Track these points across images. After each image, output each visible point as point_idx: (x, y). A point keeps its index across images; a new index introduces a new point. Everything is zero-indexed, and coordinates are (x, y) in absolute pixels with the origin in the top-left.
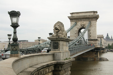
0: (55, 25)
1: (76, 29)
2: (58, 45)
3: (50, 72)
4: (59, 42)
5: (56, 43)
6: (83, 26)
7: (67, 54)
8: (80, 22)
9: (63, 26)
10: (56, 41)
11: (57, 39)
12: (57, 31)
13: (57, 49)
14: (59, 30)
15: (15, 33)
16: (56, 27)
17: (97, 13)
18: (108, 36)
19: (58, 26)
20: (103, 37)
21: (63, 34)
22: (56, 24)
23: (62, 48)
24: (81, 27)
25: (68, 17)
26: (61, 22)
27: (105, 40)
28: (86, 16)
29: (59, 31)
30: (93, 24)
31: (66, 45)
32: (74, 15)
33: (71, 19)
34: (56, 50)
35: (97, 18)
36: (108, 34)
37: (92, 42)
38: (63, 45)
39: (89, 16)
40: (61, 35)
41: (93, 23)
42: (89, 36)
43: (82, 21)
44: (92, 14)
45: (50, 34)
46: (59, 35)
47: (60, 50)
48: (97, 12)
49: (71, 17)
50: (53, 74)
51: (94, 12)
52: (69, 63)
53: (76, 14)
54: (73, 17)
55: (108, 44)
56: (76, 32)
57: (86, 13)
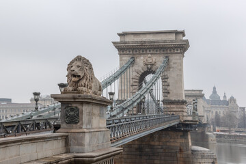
0: (70, 65)
1: (133, 73)
2: (78, 115)
4: (80, 107)
5: (72, 109)
6: (149, 66)
7: (101, 137)
8: (142, 58)
9: (91, 68)
10: (74, 105)
11: (74, 98)
12: (76, 79)
13: (76, 123)
14: (79, 76)
16: (72, 69)
17: (184, 36)
18: (215, 92)
19: (78, 66)
20: (202, 96)
21: (90, 88)
23: (90, 122)
24: (146, 70)
25: (114, 43)
26: (85, 59)
27: (208, 103)
28: (158, 42)
29: (80, 79)
30: (174, 63)
31: (101, 115)
32: (128, 39)
33: (122, 48)
34: (74, 125)
35: (183, 47)
36: (214, 88)
37: (172, 106)
38: (91, 114)
39: (165, 41)
41: (173, 61)
42: (166, 92)
43: (147, 54)
44: (172, 37)
45: (61, 86)
46: (80, 88)
47: (84, 126)
48: (183, 33)
49: (121, 42)
51: (177, 33)
53: (132, 36)
54: (126, 43)
55: (214, 114)
56: (134, 80)
57: (157, 35)
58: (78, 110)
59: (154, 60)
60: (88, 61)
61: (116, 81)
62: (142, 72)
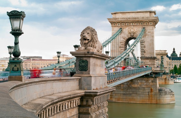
0: (83, 33)
1: (121, 39)
2: (87, 64)
3: (74, 108)
4: (88, 60)
5: (83, 62)
6: (132, 34)
8: (127, 29)
9: (96, 34)
10: (85, 59)
11: (85, 54)
13: (86, 71)
14: (88, 40)
15: (16, 43)
16: (84, 35)
17: (155, 14)
18: (174, 52)
19: (88, 33)
20: (166, 54)
21: (95, 48)
22: (84, 30)
23: (94, 70)
24: (130, 36)
25: (109, 19)
28: (138, 18)
29: (89, 42)
30: (149, 32)
31: (101, 66)
32: (118, 16)
33: (113, 22)
34: (84, 72)
36: (174, 49)
38: (95, 65)
39: (143, 18)
40: (91, 48)
41: (148, 31)
42: (143, 51)
43: (130, 26)
44: (148, 15)
46: (89, 48)
47: (91, 73)
50: (79, 110)
51: (151, 12)
52: (106, 94)
53: (121, 14)
54: (116, 19)
55: (174, 66)
56: (122, 44)
57: (138, 13)
58: (87, 62)
59: (135, 30)
60: (94, 30)
61: (110, 44)
62: (127, 38)
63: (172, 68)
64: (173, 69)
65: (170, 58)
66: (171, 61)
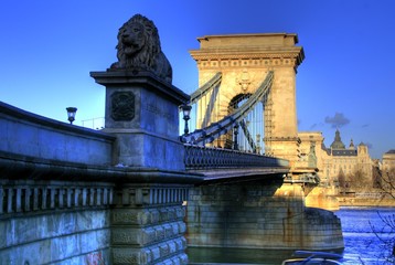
0: (123, 29)
2: (133, 106)
4: (135, 93)
5: (123, 97)
6: (245, 86)
9: (155, 34)
10: (127, 90)
12: (129, 50)
13: (130, 119)
16: (126, 34)
18: (338, 138)
19: (136, 30)
27: (329, 155)
28: (257, 49)
29: (138, 52)
32: (212, 45)
33: (203, 58)
34: (125, 123)
36: (338, 133)
38: (154, 109)
39: (269, 49)
41: (281, 78)
42: (269, 126)
44: (279, 42)
51: (285, 36)
53: (219, 41)
54: (209, 51)
55: (337, 170)
58: (134, 97)
59: (252, 77)
62: (234, 95)
63: (334, 174)
64: (336, 175)
65: (329, 152)
66: (331, 157)
